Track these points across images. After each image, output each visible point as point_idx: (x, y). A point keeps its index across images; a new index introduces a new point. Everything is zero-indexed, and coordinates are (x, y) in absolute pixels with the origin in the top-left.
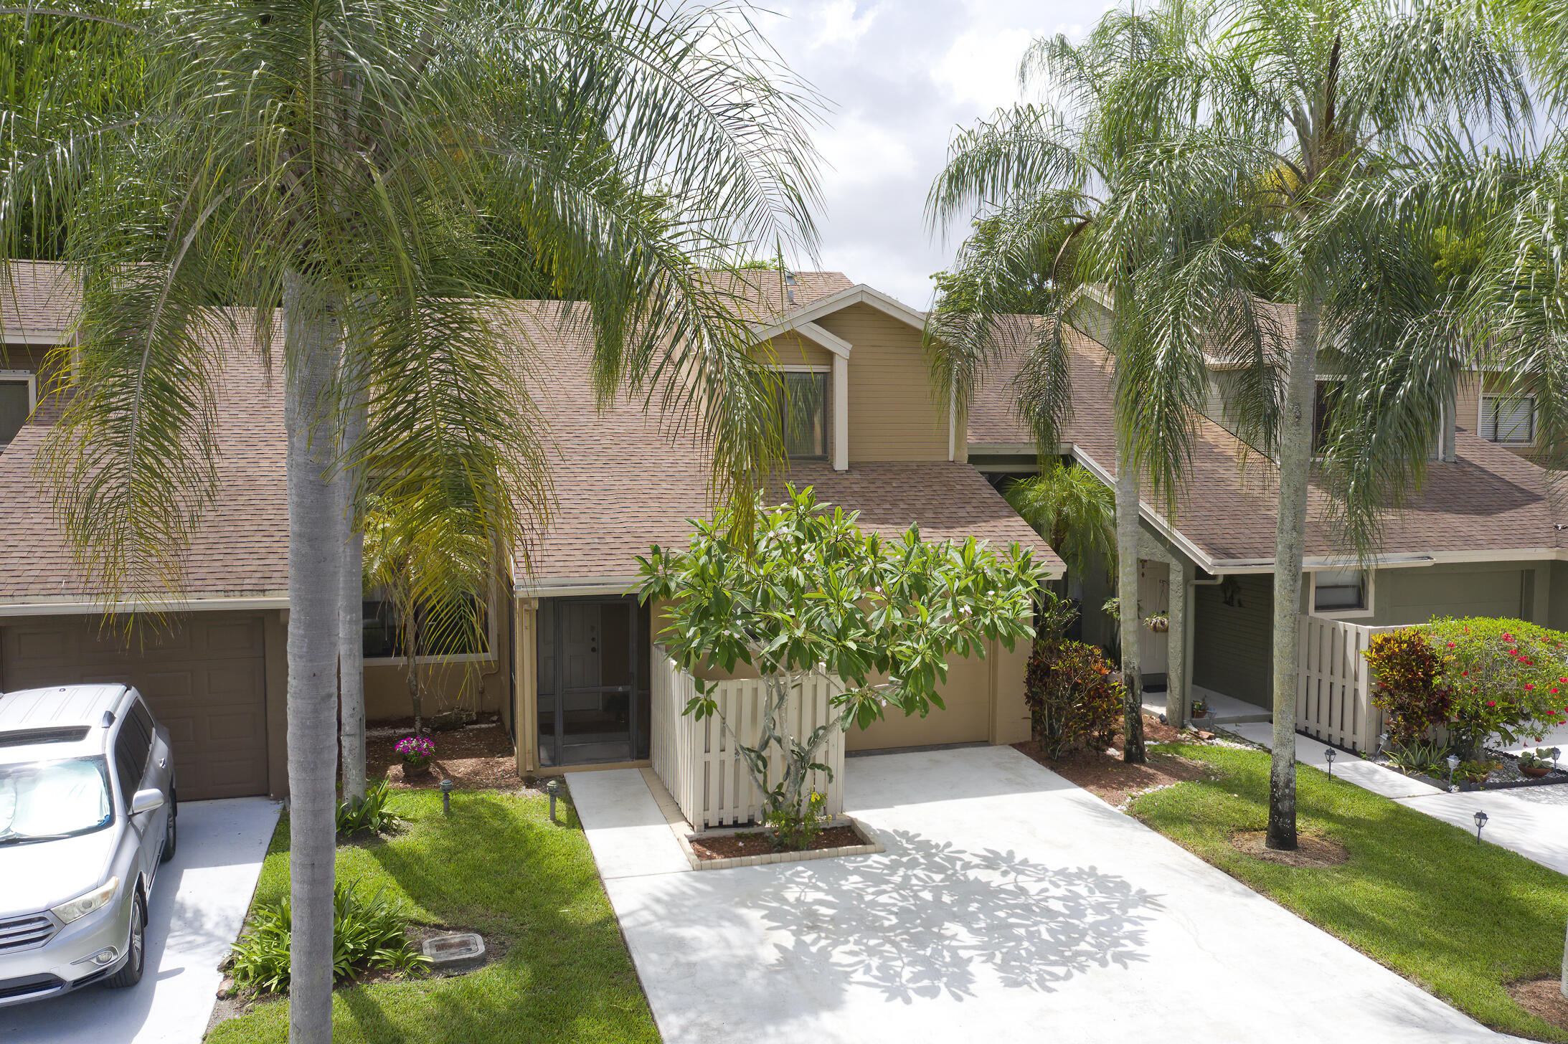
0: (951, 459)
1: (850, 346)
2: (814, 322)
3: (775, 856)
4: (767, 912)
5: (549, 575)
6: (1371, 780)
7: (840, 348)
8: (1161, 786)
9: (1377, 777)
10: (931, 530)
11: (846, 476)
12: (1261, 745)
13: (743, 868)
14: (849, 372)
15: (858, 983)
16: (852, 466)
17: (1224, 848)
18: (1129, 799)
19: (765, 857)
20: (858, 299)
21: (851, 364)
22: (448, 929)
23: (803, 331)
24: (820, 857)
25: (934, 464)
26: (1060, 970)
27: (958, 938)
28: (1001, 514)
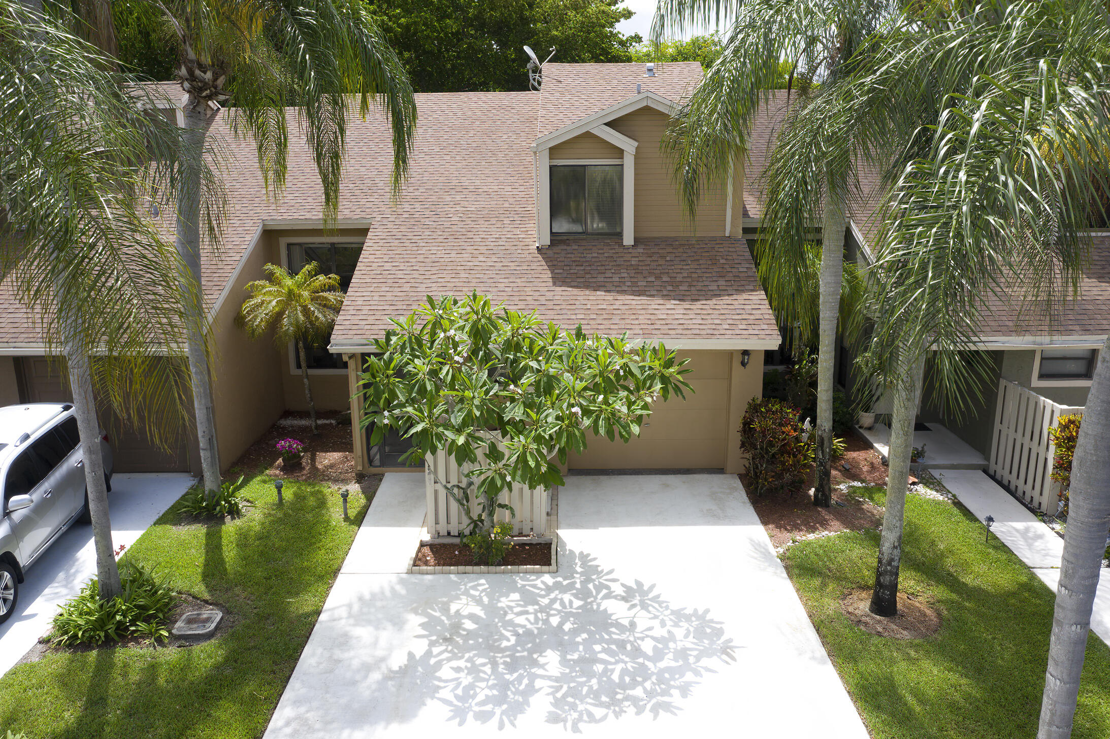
0: (727, 234)
1: (636, 144)
2: (607, 124)
3: (469, 568)
4: (426, 620)
5: (356, 337)
6: (1030, 546)
7: (628, 145)
8: (827, 532)
9: (1038, 544)
10: (677, 302)
11: (630, 250)
12: (954, 496)
13: (442, 575)
14: (635, 164)
15: (439, 699)
16: (636, 240)
17: (831, 606)
18: (790, 544)
19: (461, 568)
20: (645, 104)
21: (637, 157)
22: (211, 604)
23: (595, 132)
24: (504, 572)
25: (713, 239)
26: (599, 712)
27: (546, 667)
28: (747, 287)
